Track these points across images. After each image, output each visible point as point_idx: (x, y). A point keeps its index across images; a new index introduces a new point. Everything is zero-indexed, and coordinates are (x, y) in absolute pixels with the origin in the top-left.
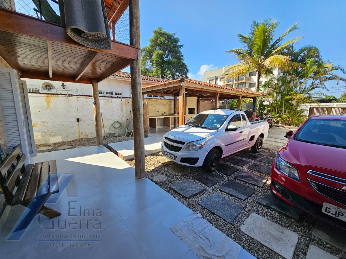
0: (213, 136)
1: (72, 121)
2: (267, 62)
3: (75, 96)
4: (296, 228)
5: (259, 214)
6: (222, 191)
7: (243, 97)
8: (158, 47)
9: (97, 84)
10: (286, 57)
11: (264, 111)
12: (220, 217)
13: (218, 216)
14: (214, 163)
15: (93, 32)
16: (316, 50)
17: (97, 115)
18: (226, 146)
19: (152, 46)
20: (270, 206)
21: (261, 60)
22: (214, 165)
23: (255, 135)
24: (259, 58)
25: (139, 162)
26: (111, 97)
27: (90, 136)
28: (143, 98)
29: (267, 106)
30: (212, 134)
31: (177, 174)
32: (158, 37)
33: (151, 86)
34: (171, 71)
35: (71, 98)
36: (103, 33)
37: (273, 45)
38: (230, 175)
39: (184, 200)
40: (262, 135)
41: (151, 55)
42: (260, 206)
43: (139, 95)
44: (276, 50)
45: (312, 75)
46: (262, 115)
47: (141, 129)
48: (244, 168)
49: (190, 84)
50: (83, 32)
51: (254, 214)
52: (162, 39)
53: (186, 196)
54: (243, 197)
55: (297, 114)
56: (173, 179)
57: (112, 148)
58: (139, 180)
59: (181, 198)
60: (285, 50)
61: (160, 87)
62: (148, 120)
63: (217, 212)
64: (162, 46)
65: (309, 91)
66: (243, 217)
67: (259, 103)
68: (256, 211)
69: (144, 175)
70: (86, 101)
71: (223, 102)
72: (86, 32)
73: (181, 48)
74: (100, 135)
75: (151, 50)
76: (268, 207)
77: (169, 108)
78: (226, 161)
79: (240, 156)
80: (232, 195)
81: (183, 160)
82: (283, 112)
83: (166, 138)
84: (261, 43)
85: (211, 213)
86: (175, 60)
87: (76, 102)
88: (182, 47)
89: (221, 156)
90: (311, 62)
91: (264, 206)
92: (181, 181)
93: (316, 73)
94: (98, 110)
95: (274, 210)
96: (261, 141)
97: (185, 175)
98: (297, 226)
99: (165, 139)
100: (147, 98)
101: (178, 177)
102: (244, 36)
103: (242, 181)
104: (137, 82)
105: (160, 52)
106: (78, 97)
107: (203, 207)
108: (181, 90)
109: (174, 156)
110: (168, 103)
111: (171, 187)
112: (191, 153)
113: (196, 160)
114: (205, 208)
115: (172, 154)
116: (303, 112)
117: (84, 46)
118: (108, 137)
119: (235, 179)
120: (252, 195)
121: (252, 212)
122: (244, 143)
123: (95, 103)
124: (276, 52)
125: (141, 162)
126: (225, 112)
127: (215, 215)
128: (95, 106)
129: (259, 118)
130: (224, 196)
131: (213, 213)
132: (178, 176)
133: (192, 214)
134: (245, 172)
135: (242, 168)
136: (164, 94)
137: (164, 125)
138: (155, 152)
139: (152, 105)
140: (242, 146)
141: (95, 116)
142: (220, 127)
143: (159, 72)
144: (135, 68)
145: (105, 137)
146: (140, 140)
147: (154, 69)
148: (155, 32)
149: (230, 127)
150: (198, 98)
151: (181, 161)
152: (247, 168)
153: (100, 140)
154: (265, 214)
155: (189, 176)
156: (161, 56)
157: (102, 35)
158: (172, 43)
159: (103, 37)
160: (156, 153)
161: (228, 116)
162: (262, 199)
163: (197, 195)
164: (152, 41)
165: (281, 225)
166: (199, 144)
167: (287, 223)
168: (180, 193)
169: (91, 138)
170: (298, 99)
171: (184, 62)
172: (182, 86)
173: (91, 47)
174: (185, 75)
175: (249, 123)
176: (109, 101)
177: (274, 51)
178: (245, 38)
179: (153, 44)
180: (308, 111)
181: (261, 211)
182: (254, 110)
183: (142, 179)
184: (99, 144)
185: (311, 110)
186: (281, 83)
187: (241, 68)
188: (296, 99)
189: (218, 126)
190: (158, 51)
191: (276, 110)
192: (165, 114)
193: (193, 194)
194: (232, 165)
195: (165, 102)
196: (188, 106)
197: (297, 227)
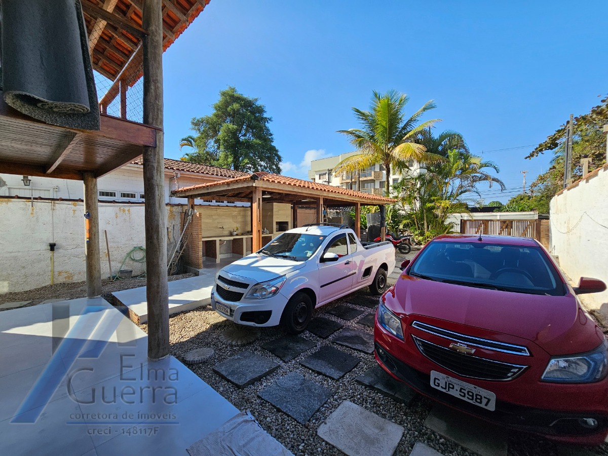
0: (298, 271)
1: (39, 249)
2: (398, 152)
3: (50, 201)
4: (404, 417)
5: (354, 402)
6: (306, 367)
7: (362, 205)
8: (228, 119)
9: (94, 180)
10: (421, 146)
11: (399, 226)
12: (289, 416)
13: (286, 414)
14: (301, 317)
15: (60, 102)
16: (460, 137)
17: (90, 238)
18: (322, 287)
19: (217, 116)
20: (375, 384)
21: (389, 149)
22: (300, 321)
23: (372, 266)
24: (386, 145)
25: (156, 327)
26: (129, 202)
27: (77, 279)
28: (192, 205)
29: (404, 217)
30: (295, 268)
31: (234, 343)
32: (228, 102)
33: (208, 184)
34: (250, 159)
35: (39, 204)
36: (81, 104)
37: (404, 128)
38: (328, 337)
39: (235, 390)
40: (384, 266)
41: (216, 132)
42: (359, 387)
43: (157, 205)
44: (408, 136)
45: (458, 173)
46: (396, 231)
47: (162, 265)
48: (353, 324)
49: (269, 183)
50: (39, 101)
51: (347, 403)
52: (236, 106)
53: (238, 384)
54: (336, 375)
55: (445, 230)
56: (224, 353)
57: (119, 301)
58: (156, 361)
59: (230, 388)
60: (420, 136)
61: (220, 187)
62: (201, 243)
63: (286, 407)
64: (236, 116)
65: (457, 196)
66: (328, 411)
67: (391, 213)
68: (352, 397)
69: (167, 350)
70: (74, 211)
71: (337, 212)
72: (46, 100)
73: (267, 122)
74: (96, 274)
75: (215, 122)
76: (371, 387)
77: (243, 222)
78: (326, 313)
79: (350, 303)
80: (319, 373)
81: (246, 316)
82: (425, 226)
83: (220, 278)
84: (386, 123)
85: (275, 410)
86: (258, 141)
87: (51, 212)
88: (269, 121)
89: (315, 304)
90: (455, 155)
91: (366, 386)
92: (239, 356)
93: (463, 170)
94: (94, 229)
95: (379, 391)
96: (385, 276)
97: (249, 344)
98: (406, 414)
99: (218, 279)
100: (200, 205)
101: (234, 348)
102: (363, 111)
103: (344, 346)
104: (155, 183)
105: (231, 126)
106: (56, 202)
107: (265, 400)
108: (255, 193)
109: (231, 310)
110: (241, 214)
111: (216, 369)
112: (259, 302)
113: (267, 315)
114: (267, 401)
115: (227, 307)
116: (452, 227)
117: (45, 123)
118: (117, 278)
119: (333, 343)
120: (354, 370)
121: (345, 399)
122: (354, 281)
123: (88, 216)
124: (407, 138)
125: (159, 326)
126: (322, 231)
127: (282, 412)
128: (87, 220)
129: (391, 237)
130: (307, 375)
131: (279, 410)
132: (235, 346)
133: (238, 416)
134: (351, 330)
135: (349, 323)
136: (233, 198)
137: (233, 252)
138: (203, 304)
139: (210, 216)
140: (351, 286)
141: (86, 240)
142: (311, 256)
143: (230, 160)
144: (152, 160)
145: (110, 279)
146: (158, 285)
147: (221, 154)
148: (224, 94)
149: (328, 255)
150: (294, 204)
151: (242, 319)
152: (358, 323)
153: (95, 285)
154: (364, 400)
155: (257, 345)
156: (234, 134)
157: (79, 107)
158: (253, 113)
159: (83, 110)
160: (206, 306)
161: (325, 237)
162: (366, 375)
163: (260, 380)
164: (218, 108)
165: (384, 416)
166: (273, 286)
167: (393, 412)
168: (230, 378)
169: (80, 281)
170: (444, 208)
171: (273, 144)
172: (256, 187)
173: (58, 125)
174: (277, 166)
175: (360, 248)
176: (124, 211)
177: (406, 137)
178: (363, 114)
179: (219, 113)
180: (460, 226)
181: (359, 396)
182: (382, 224)
183: (160, 358)
184: (92, 294)
185: (463, 223)
186: (419, 183)
187: (360, 159)
188: (441, 207)
189: (309, 254)
190: (229, 125)
191: (415, 225)
192: (235, 233)
193: (253, 379)
194: (334, 319)
195: (235, 212)
196: (276, 219)
197: (406, 416)
